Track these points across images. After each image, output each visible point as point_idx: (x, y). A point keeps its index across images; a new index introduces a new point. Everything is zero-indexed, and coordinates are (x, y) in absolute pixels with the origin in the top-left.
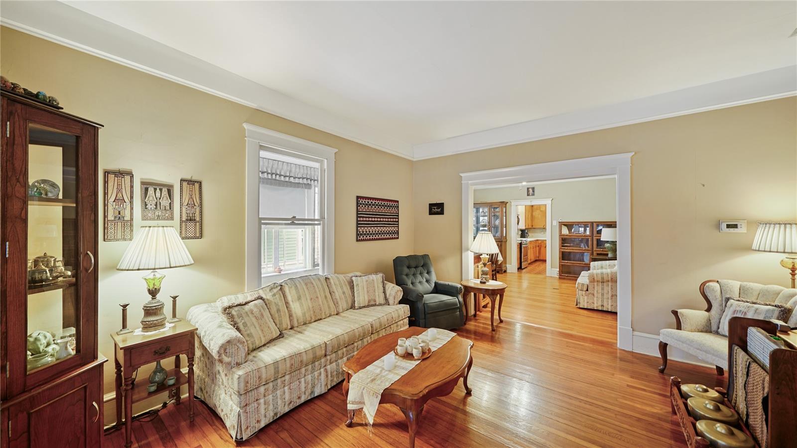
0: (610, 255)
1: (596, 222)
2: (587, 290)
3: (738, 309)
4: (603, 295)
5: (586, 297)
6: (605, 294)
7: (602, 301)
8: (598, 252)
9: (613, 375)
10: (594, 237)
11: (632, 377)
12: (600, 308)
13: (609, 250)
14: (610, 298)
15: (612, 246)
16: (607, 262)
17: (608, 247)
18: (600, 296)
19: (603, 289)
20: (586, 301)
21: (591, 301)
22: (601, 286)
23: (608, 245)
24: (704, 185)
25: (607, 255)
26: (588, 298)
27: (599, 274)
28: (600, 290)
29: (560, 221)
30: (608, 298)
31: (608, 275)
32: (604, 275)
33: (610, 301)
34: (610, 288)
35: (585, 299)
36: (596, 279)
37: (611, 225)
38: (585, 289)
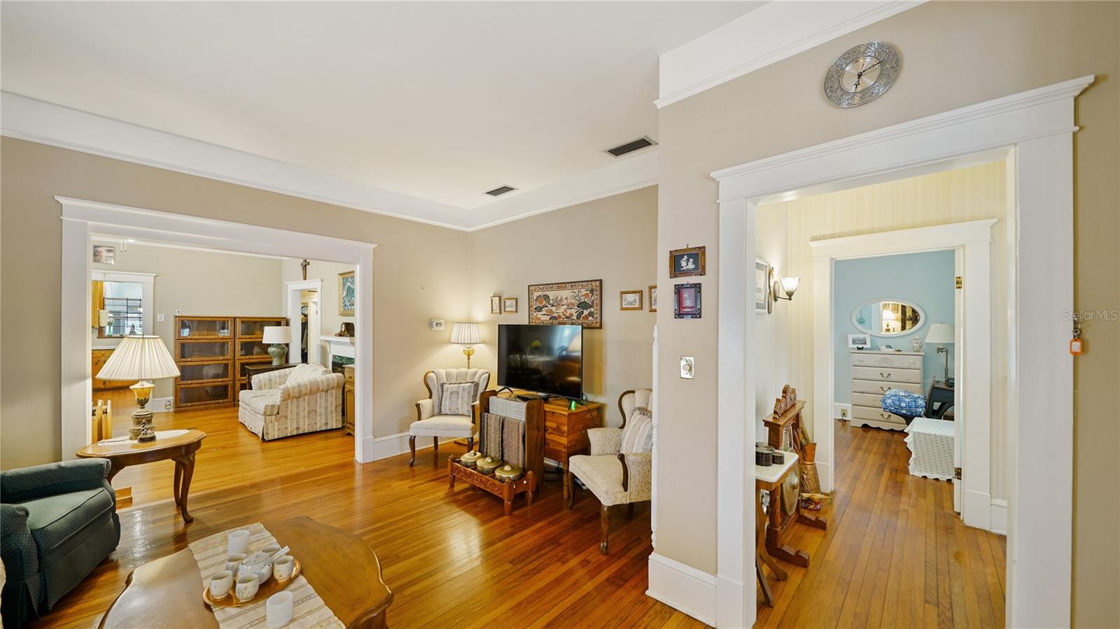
0: (275, 363)
1: (239, 318)
2: (278, 413)
3: (453, 390)
4: (298, 414)
5: (276, 424)
6: (301, 412)
7: (298, 422)
8: (243, 361)
9: (390, 486)
10: (237, 341)
11: (402, 480)
12: (295, 433)
13: (275, 356)
14: (306, 416)
15: (279, 350)
16: (276, 371)
17: (273, 352)
18: (294, 416)
19: (298, 407)
20: (276, 429)
21: (283, 427)
22: (295, 403)
23: (274, 349)
24: (423, 288)
25: (271, 363)
26: (279, 424)
27: (295, 387)
28: (295, 409)
29: (178, 315)
30: (304, 417)
31: (307, 387)
32: (302, 387)
33: (306, 419)
34: (306, 404)
35: (276, 426)
36: (292, 395)
37: (278, 322)
38: (275, 412)
